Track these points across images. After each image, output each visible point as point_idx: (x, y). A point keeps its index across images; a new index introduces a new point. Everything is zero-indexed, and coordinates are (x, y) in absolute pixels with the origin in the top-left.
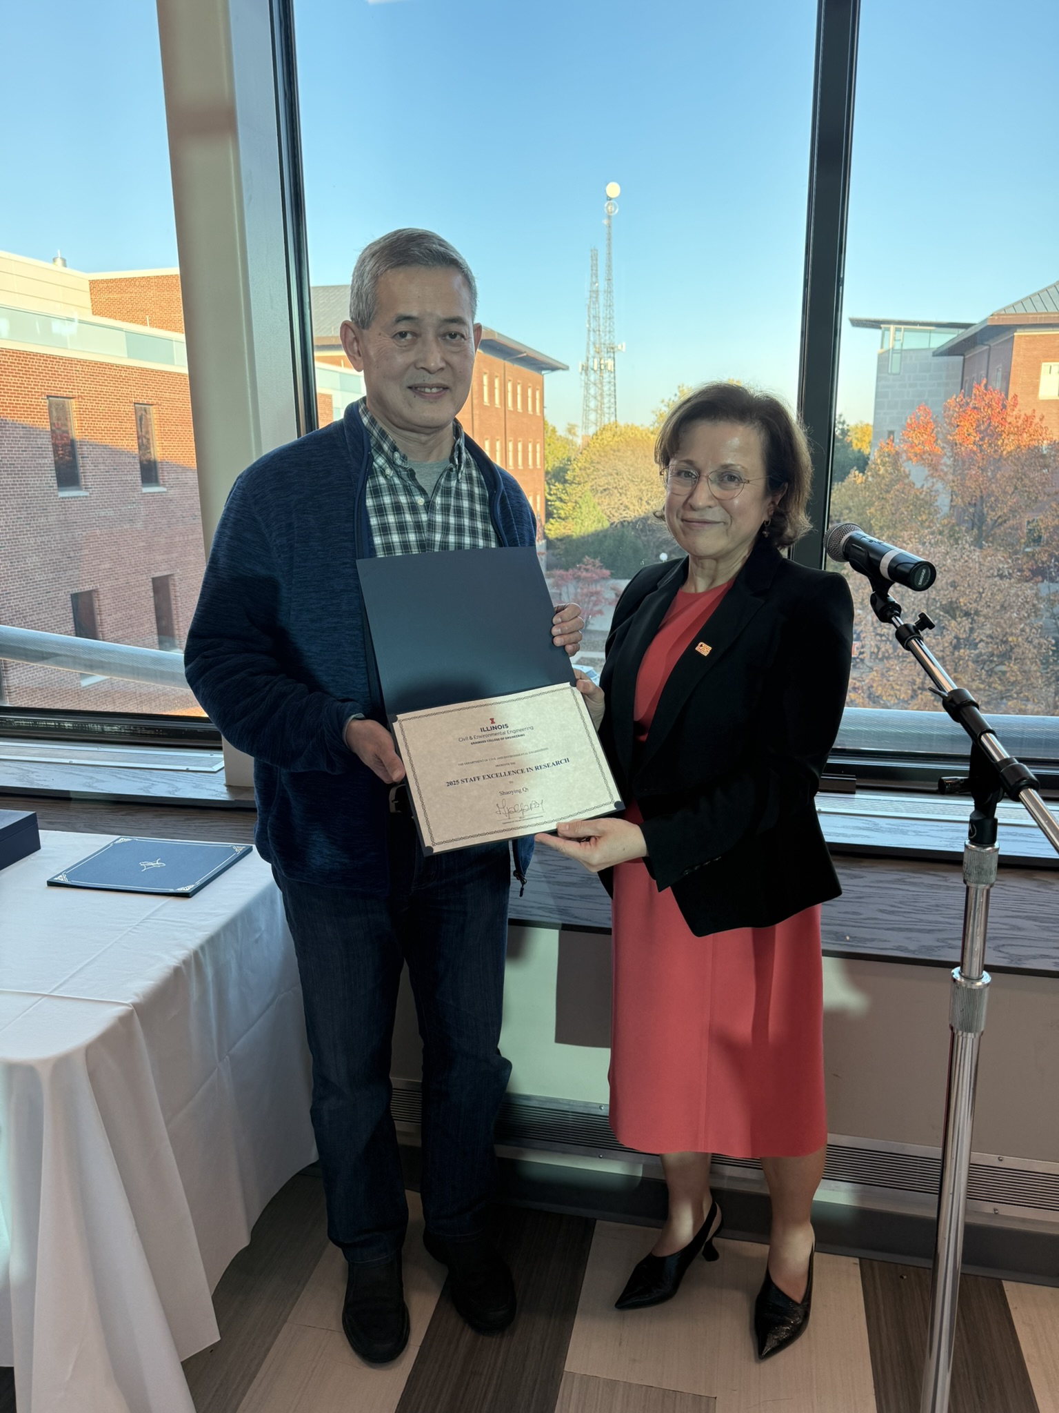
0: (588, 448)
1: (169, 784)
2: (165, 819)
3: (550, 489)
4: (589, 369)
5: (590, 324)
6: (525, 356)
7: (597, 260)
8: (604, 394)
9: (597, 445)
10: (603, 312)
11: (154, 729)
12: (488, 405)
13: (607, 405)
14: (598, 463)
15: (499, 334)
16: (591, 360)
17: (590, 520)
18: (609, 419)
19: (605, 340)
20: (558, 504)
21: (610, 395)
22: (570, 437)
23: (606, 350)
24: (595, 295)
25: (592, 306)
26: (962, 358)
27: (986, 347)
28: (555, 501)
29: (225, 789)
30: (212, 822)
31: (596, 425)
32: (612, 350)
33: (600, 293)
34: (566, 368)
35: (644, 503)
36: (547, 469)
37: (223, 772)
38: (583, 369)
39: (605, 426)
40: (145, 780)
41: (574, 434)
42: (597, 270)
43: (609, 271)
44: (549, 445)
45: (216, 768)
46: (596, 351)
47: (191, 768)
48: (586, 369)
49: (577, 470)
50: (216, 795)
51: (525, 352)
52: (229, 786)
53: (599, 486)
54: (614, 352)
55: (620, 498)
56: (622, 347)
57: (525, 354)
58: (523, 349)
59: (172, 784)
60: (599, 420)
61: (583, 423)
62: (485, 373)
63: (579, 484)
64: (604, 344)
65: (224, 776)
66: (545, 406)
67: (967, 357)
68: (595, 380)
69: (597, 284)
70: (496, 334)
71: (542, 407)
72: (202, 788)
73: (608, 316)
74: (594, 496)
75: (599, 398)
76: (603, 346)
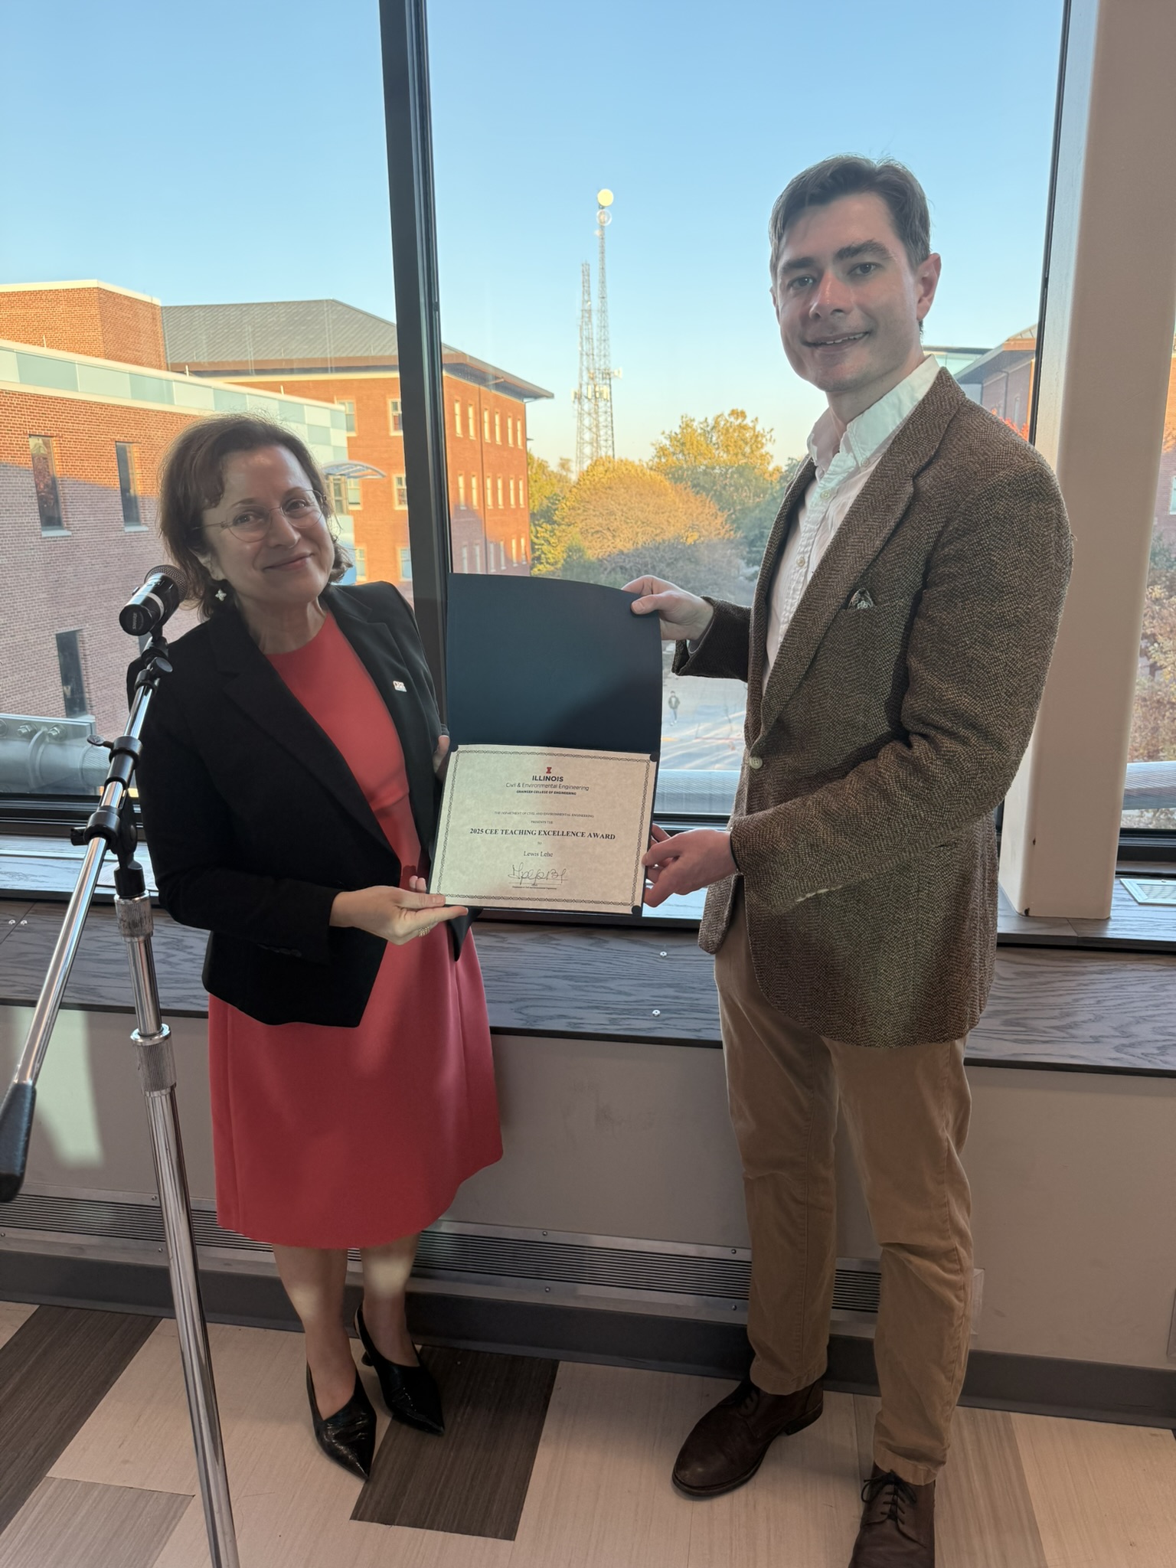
3: (537, 532)
4: (583, 397)
5: (582, 347)
6: (503, 382)
7: (589, 275)
8: (601, 425)
10: (597, 334)
12: (461, 436)
13: (604, 438)
14: (588, 502)
16: (584, 387)
18: (606, 453)
19: (600, 366)
20: (545, 548)
21: (606, 427)
22: (564, 473)
23: (601, 376)
24: (587, 315)
25: (584, 327)
26: (980, 386)
27: (1004, 375)
28: (543, 545)
31: (592, 460)
32: (608, 377)
33: (593, 313)
34: (550, 396)
36: (532, 508)
38: (575, 397)
39: (599, 460)
41: (568, 470)
42: (589, 287)
43: (602, 288)
44: (536, 481)
46: (590, 377)
48: (579, 397)
49: (566, 509)
51: (503, 378)
54: (610, 379)
55: (613, 541)
56: (619, 372)
58: (500, 376)
60: (595, 454)
61: (577, 457)
62: (458, 401)
63: (568, 525)
64: (599, 370)
66: (529, 436)
67: (985, 385)
68: (590, 410)
69: (589, 303)
70: (470, 358)
71: (525, 439)
73: (603, 338)
75: (594, 430)
76: (597, 371)
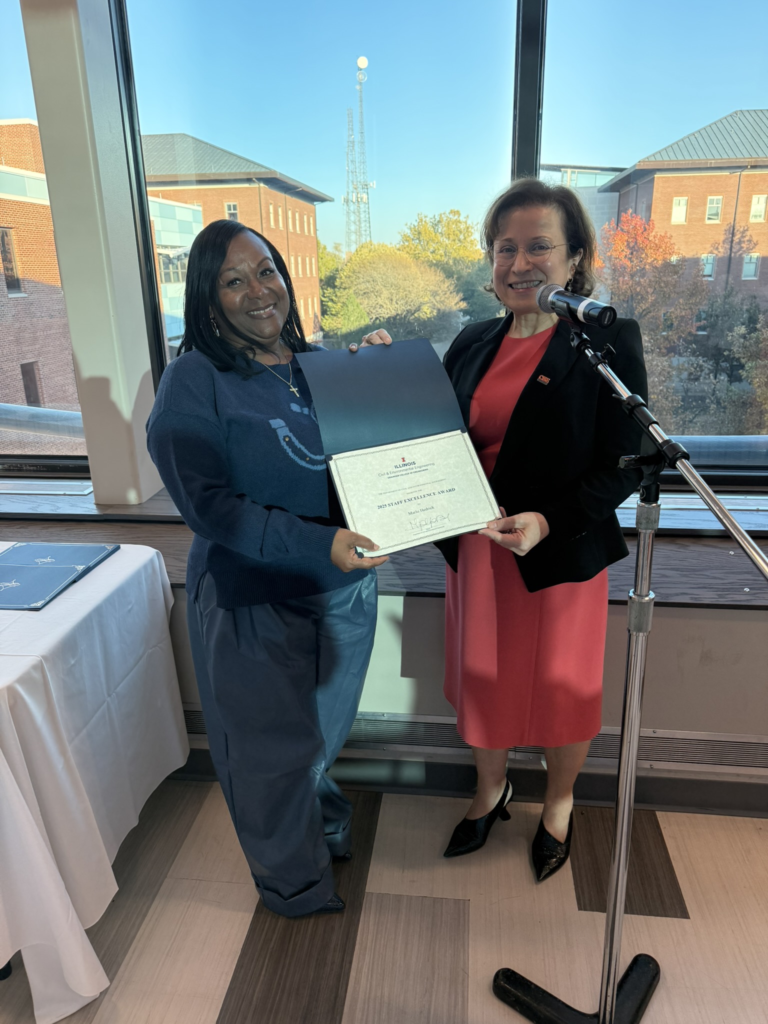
0: (351, 262)
1: (52, 504)
2: (50, 530)
3: (324, 293)
4: (350, 201)
5: (348, 167)
6: (301, 190)
7: (352, 117)
8: (362, 220)
9: (358, 259)
10: (359, 158)
11: (36, 466)
12: (274, 227)
13: (363, 229)
14: (359, 272)
15: (280, 173)
16: (350, 194)
17: (355, 316)
18: (366, 239)
19: (361, 180)
20: (330, 304)
21: (366, 221)
22: (337, 253)
23: (361, 186)
24: (352, 145)
25: (350, 153)
26: (618, 194)
27: (635, 186)
28: (328, 302)
29: (94, 507)
30: (87, 531)
31: (357, 244)
32: (366, 187)
33: (355, 143)
34: (332, 200)
35: (394, 302)
36: (321, 277)
37: (92, 494)
38: (344, 201)
39: (362, 244)
40: (33, 502)
41: (339, 251)
42: (352, 125)
43: (361, 126)
44: (322, 259)
45: (86, 492)
46: (354, 187)
47: (67, 493)
48: (347, 201)
49: (344, 278)
50: (88, 511)
51: (301, 188)
52: (97, 505)
53: (361, 290)
54: (367, 189)
55: (376, 299)
56: (373, 184)
57: (301, 189)
58: (299, 186)
59: (54, 505)
60: (358, 240)
61: (346, 242)
62: (271, 204)
63: (345, 289)
64: (360, 182)
65: (94, 498)
66: (317, 228)
67: (621, 193)
68: (354, 210)
69: (353, 136)
70: (278, 174)
71: (316, 230)
72: (77, 507)
73: (362, 161)
74: (357, 298)
75: (358, 223)
76: (359, 183)
